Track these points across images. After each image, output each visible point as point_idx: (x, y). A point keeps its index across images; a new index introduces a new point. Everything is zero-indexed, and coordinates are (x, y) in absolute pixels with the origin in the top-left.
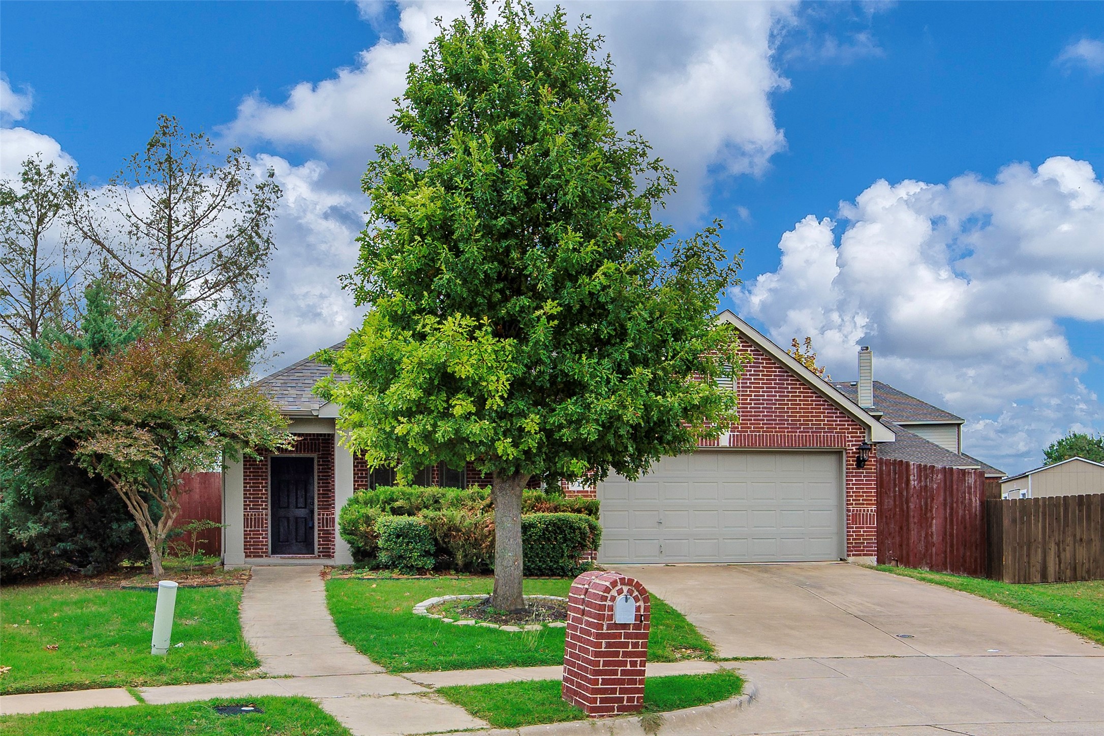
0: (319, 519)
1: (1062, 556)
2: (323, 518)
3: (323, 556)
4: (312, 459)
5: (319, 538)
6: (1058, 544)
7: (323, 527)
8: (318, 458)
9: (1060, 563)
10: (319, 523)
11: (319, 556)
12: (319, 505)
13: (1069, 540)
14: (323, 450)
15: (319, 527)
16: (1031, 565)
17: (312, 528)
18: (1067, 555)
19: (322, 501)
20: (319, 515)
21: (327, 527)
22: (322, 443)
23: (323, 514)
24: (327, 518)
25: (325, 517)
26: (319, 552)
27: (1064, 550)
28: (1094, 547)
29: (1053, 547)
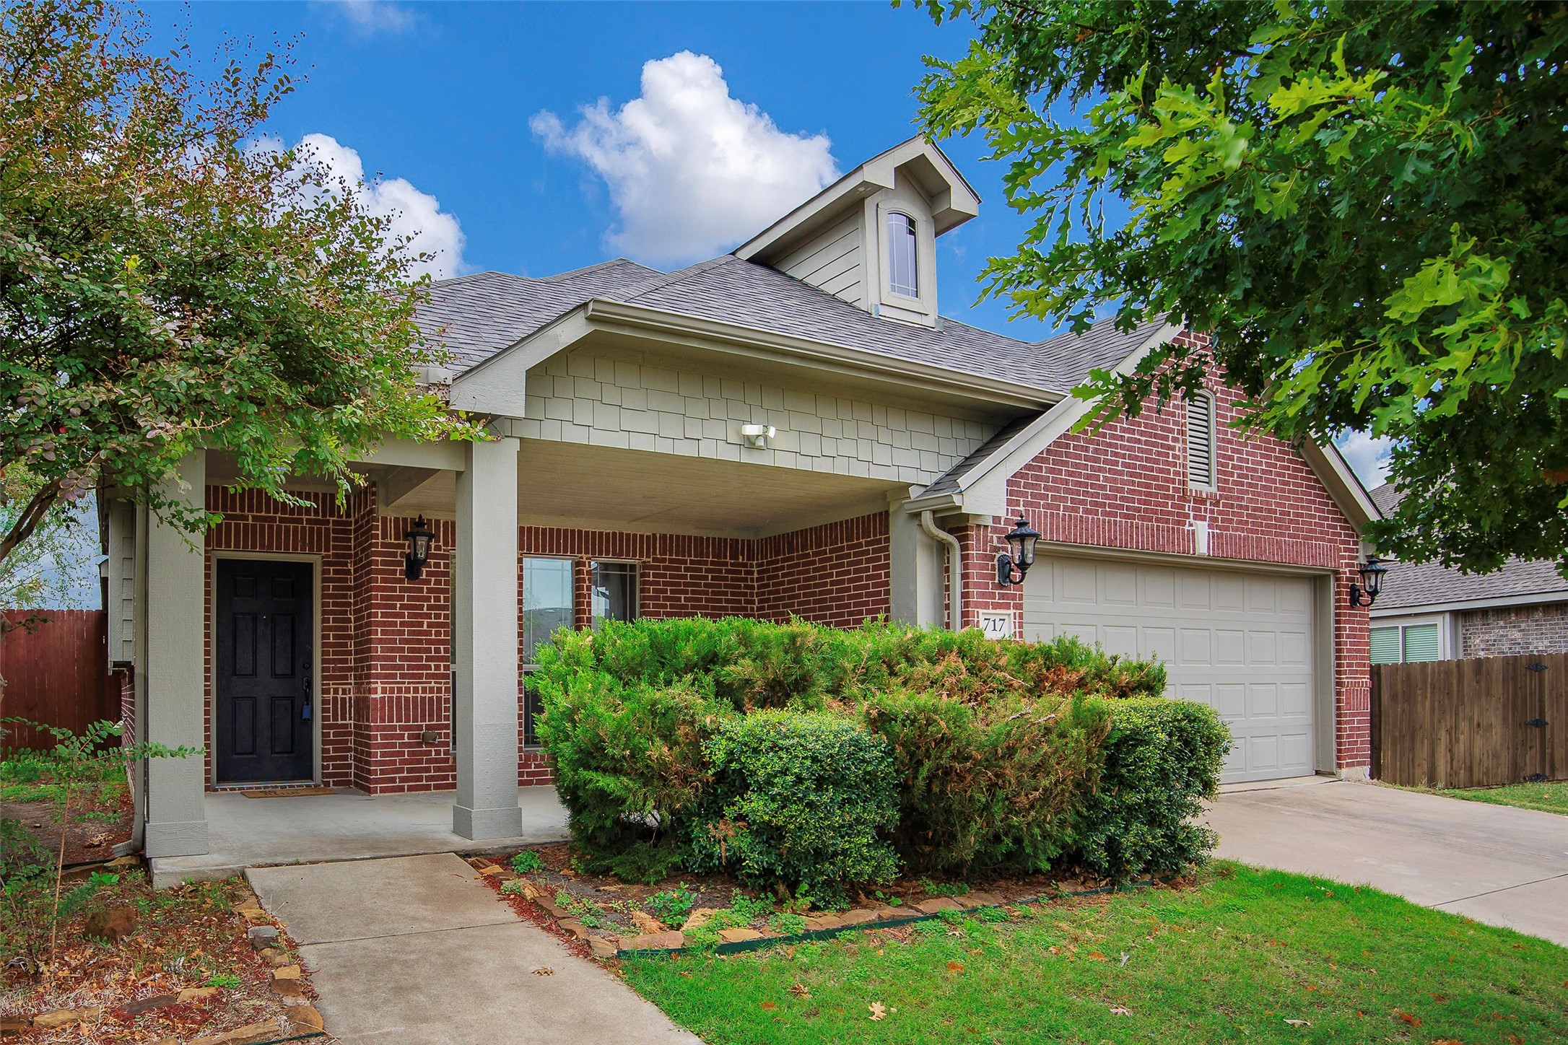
0: (325, 702)
1: (1455, 750)
2: (335, 699)
3: (335, 783)
4: (309, 567)
5: (324, 743)
6: (1449, 732)
7: (335, 718)
8: (325, 564)
9: (1452, 760)
10: (324, 710)
11: (327, 784)
12: (324, 670)
13: (1464, 725)
14: (335, 548)
15: (324, 718)
16: (1417, 763)
17: (309, 723)
18: (1461, 748)
19: (334, 661)
20: (325, 691)
21: (344, 718)
22: (335, 531)
23: (336, 691)
24: (343, 700)
25: (340, 696)
26: (324, 775)
27: (1457, 740)
28: (1494, 737)
29: (1443, 735)
